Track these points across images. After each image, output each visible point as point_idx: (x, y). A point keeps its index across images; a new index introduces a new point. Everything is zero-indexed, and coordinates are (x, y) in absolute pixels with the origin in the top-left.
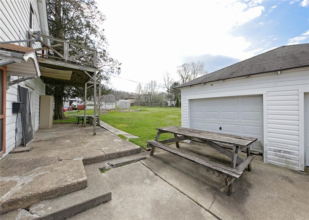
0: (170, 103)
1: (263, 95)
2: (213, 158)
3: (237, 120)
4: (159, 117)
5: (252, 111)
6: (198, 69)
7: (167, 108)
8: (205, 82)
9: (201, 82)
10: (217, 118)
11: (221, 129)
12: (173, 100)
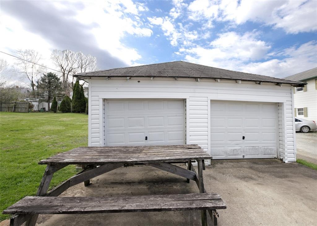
0: (38, 106)
1: (187, 99)
2: (150, 182)
3: (163, 126)
4: (17, 130)
5: (176, 116)
6: (87, 64)
7: (30, 114)
8: (132, 75)
9: (125, 75)
10: (142, 126)
11: (146, 138)
12: (44, 101)
